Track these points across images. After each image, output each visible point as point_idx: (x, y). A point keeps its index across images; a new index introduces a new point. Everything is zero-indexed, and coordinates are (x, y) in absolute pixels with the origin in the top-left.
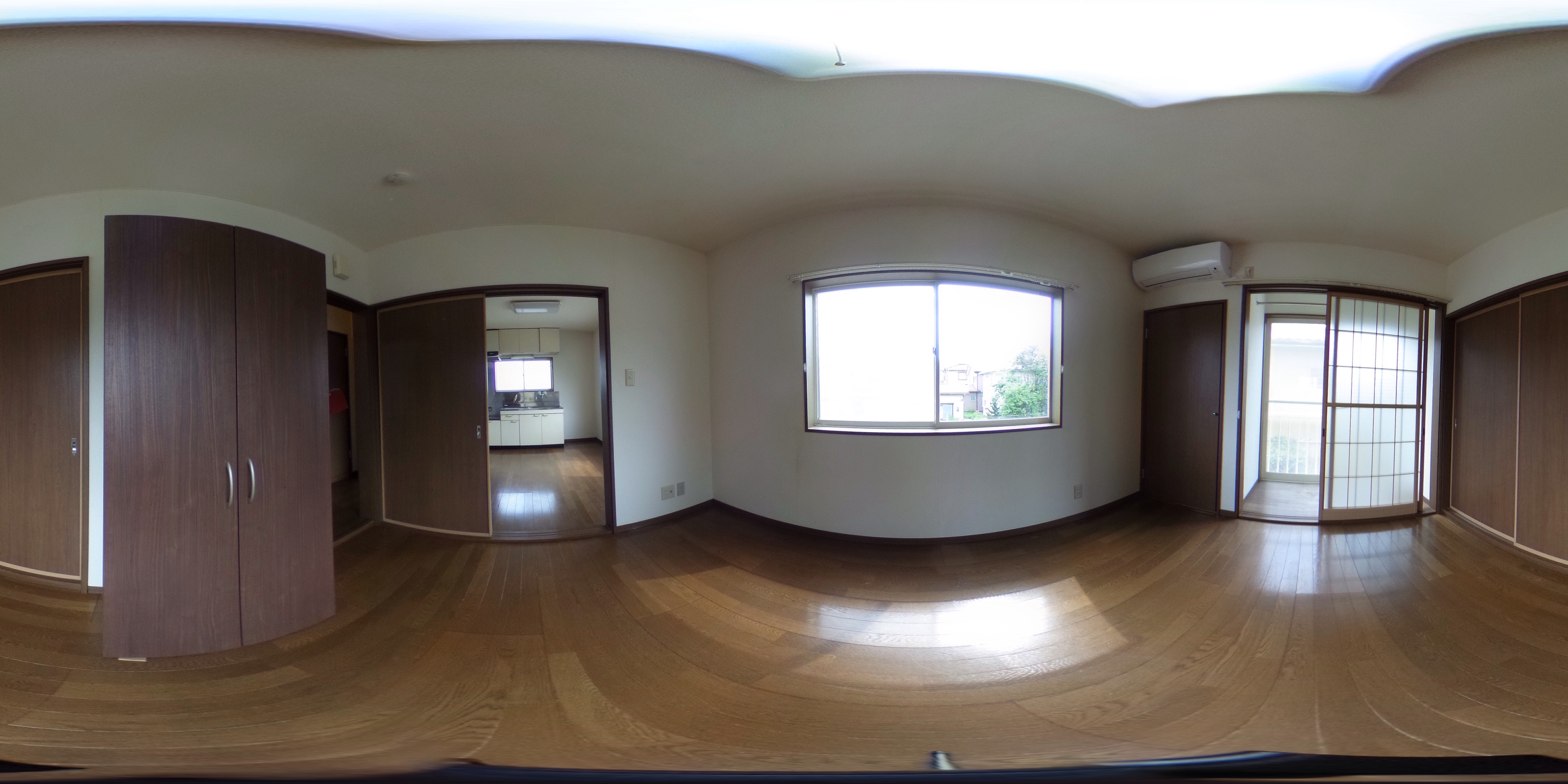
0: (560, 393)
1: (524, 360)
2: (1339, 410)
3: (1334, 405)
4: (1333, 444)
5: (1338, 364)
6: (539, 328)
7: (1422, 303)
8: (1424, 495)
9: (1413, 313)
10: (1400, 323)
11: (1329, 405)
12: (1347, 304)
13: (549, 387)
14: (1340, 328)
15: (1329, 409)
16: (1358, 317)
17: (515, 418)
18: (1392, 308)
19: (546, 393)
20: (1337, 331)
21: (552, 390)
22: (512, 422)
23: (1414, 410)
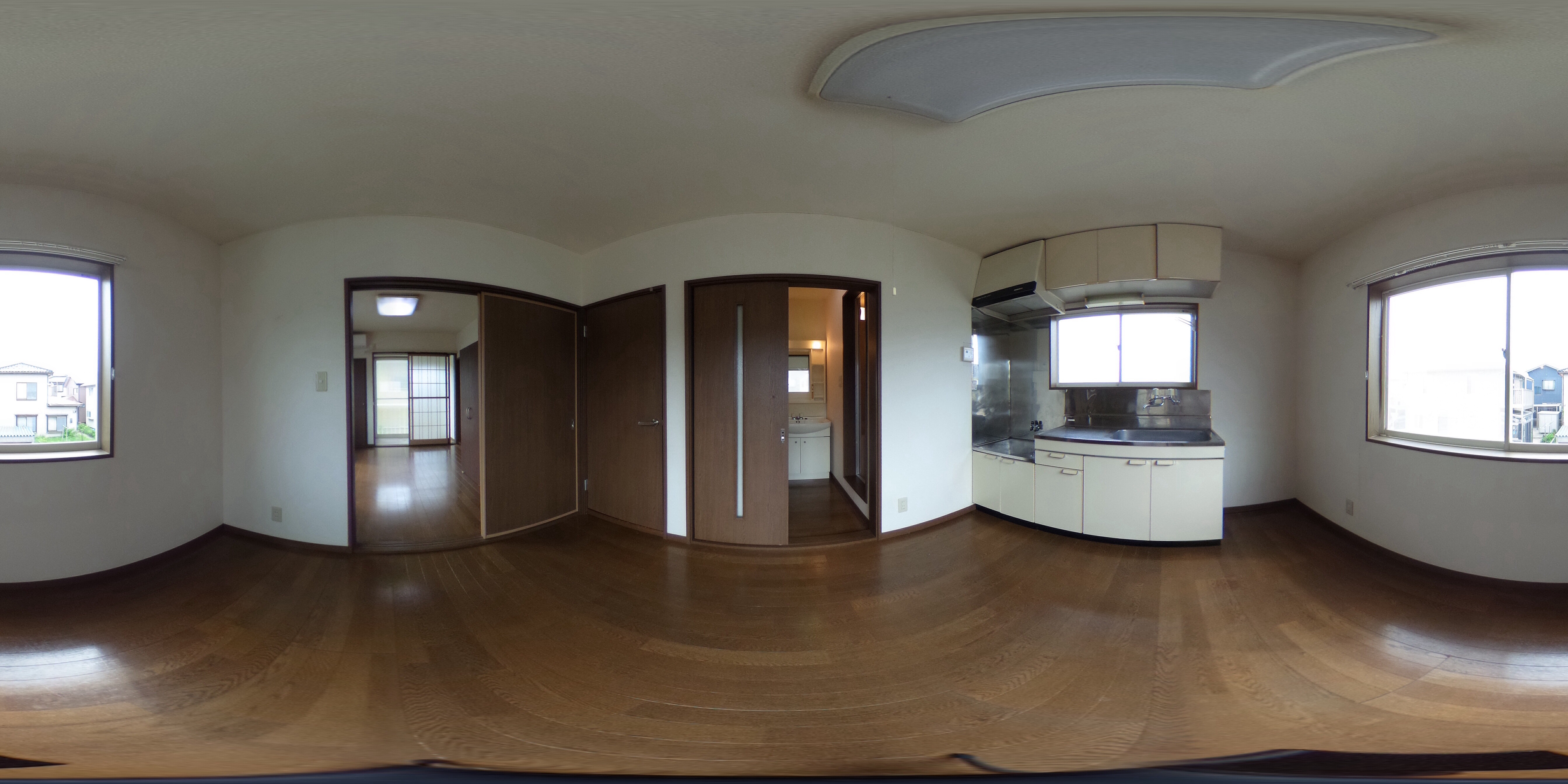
0: (1212, 394)
1: (1122, 310)
2: (414, 400)
3: (413, 398)
4: (413, 412)
5: (413, 382)
6: (1156, 225)
7: (447, 355)
8: (451, 436)
9: (443, 358)
10: (437, 364)
11: (411, 398)
12: (415, 358)
13: (1184, 376)
14: (413, 368)
15: (411, 400)
16: (421, 363)
17: (1069, 462)
18: (434, 358)
19: (1172, 392)
20: (412, 370)
21: (1191, 387)
22: (1062, 472)
23: (445, 399)
